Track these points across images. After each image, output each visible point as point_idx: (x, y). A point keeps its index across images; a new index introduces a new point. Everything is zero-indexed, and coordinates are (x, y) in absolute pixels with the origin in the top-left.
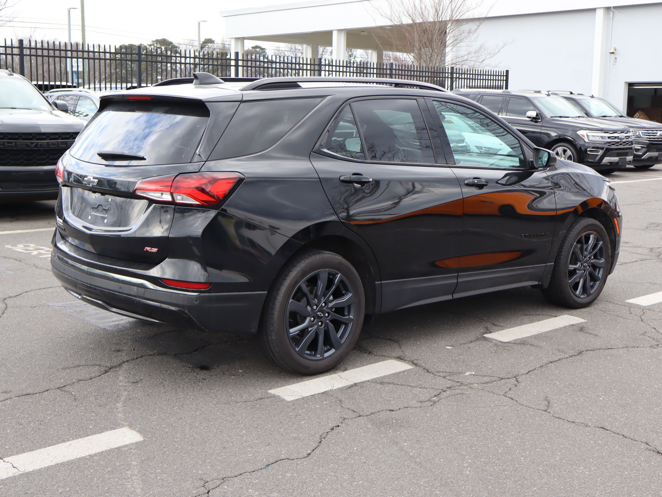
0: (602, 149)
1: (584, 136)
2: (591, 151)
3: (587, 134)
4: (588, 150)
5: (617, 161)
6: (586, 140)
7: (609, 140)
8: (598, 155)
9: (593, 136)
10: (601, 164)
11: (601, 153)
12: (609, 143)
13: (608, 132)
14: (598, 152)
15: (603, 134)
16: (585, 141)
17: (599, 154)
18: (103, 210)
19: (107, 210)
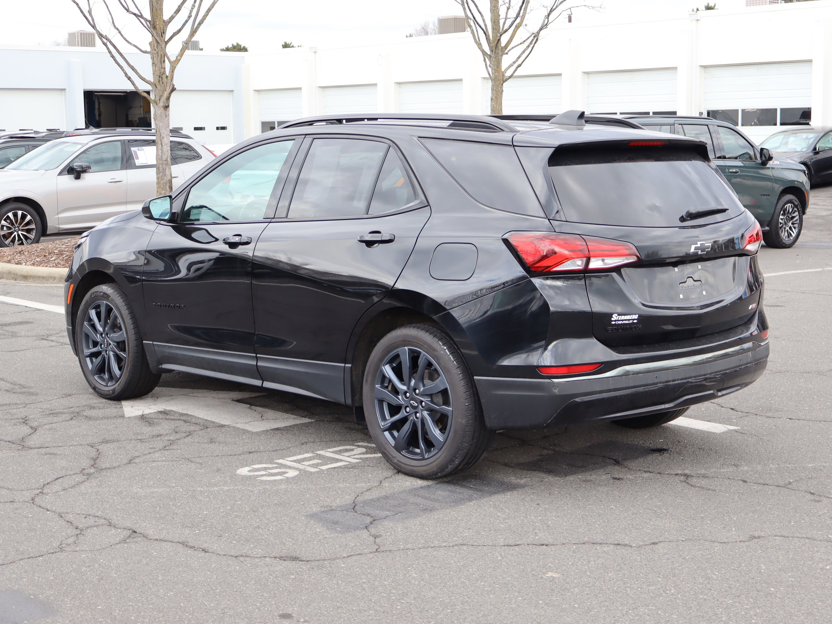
18: (694, 282)
19: (700, 281)
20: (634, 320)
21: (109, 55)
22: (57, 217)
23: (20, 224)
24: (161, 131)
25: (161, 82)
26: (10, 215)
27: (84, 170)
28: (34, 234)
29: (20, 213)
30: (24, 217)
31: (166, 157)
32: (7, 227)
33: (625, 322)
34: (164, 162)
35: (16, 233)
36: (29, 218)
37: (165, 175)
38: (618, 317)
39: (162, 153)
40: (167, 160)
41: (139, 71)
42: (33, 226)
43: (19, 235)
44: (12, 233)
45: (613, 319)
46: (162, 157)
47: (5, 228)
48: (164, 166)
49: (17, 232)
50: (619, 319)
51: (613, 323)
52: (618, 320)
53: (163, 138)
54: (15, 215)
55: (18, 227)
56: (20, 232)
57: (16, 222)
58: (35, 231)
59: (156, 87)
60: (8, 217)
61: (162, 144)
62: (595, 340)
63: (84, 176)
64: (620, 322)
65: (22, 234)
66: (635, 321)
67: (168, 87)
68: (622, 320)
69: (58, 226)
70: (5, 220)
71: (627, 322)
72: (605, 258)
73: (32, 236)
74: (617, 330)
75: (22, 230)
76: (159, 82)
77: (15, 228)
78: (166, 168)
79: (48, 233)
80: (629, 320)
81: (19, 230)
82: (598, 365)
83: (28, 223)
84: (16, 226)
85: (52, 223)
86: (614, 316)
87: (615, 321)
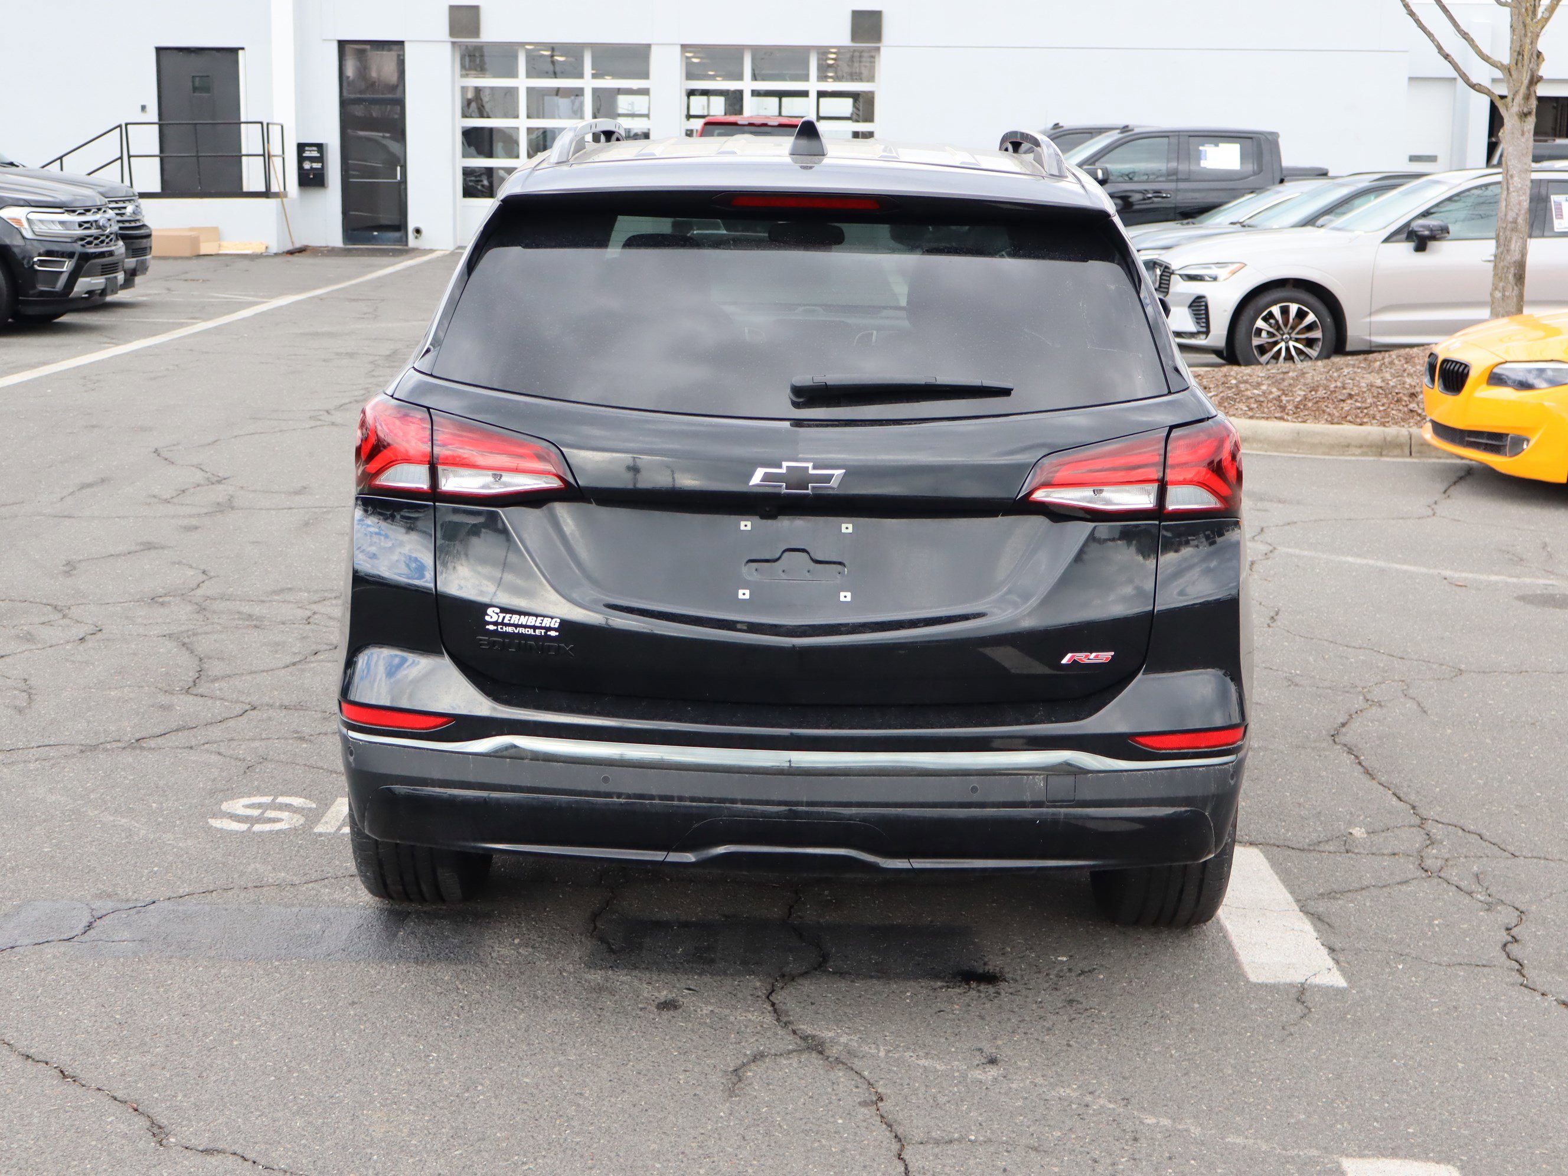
0: (71, 255)
1: (18, 221)
2: (42, 263)
3: (29, 216)
4: (35, 259)
5: (102, 287)
6: (28, 235)
7: (80, 232)
8: (61, 272)
9: (41, 221)
10: (71, 296)
11: (67, 266)
12: (82, 239)
13: (74, 211)
14: (62, 264)
15: (66, 217)
16: (24, 238)
17: (65, 269)
18: (813, 564)
19: (840, 563)
20: (550, 629)
21: (1405, 11)
22: (1368, 320)
23: (1293, 328)
24: (1509, 164)
25: (1520, 64)
26: (1276, 310)
27: (1438, 234)
28: (1318, 349)
29: (1294, 308)
30: (1301, 315)
31: (1514, 215)
32: (1268, 332)
33: (522, 630)
34: (1509, 225)
35: (1283, 345)
36: (1311, 318)
37: (1508, 251)
38: (502, 615)
39: (1506, 206)
40: (1515, 222)
41: (1478, 42)
42: (1317, 334)
43: (1288, 349)
44: (1276, 343)
45: (487, 618)
46: (1506, 215)
47: (1264, 334)
48: (1508, 233)
49: (1287, 342)
50: (506, 621)
51: (491, 627)
52: (503, 624)
53: (1512, 176)
54: (1285, 311)
55: (1289, 334)
56: (1291, 344)
57: (1286, 325)
58: (1320, 344)
59: (1511, 75)
60: (1271, 315)
61: (1508, 189)
62: (446, 661)
63: (1432, 245)
64: (510, 629)
65: (1294, 347)
66: (553, 633)
67: (1525, 75)
68: (516, 626)
69: (1368, 338)
70: (1265, 319)
71: (531, 632)
72: (503, 474)
73: (1313, 353)
74: (504, 646)
75: (1297, 340)
76: (1516, 64)
77: (1282, 335)
78: (1511, 238)
79: (1349, 348)
80: (534, 628)
81: (1291, 339)
82: (445, 720)
83: (1310, 327)
84: (1286, 331)
85: (1356, 330)
86: (490, 611)
87: (496, 623)
